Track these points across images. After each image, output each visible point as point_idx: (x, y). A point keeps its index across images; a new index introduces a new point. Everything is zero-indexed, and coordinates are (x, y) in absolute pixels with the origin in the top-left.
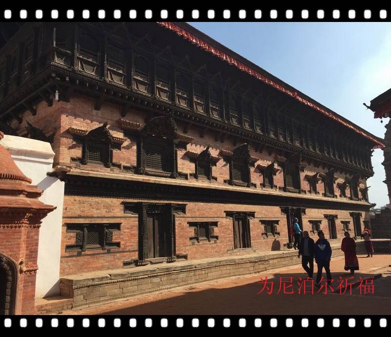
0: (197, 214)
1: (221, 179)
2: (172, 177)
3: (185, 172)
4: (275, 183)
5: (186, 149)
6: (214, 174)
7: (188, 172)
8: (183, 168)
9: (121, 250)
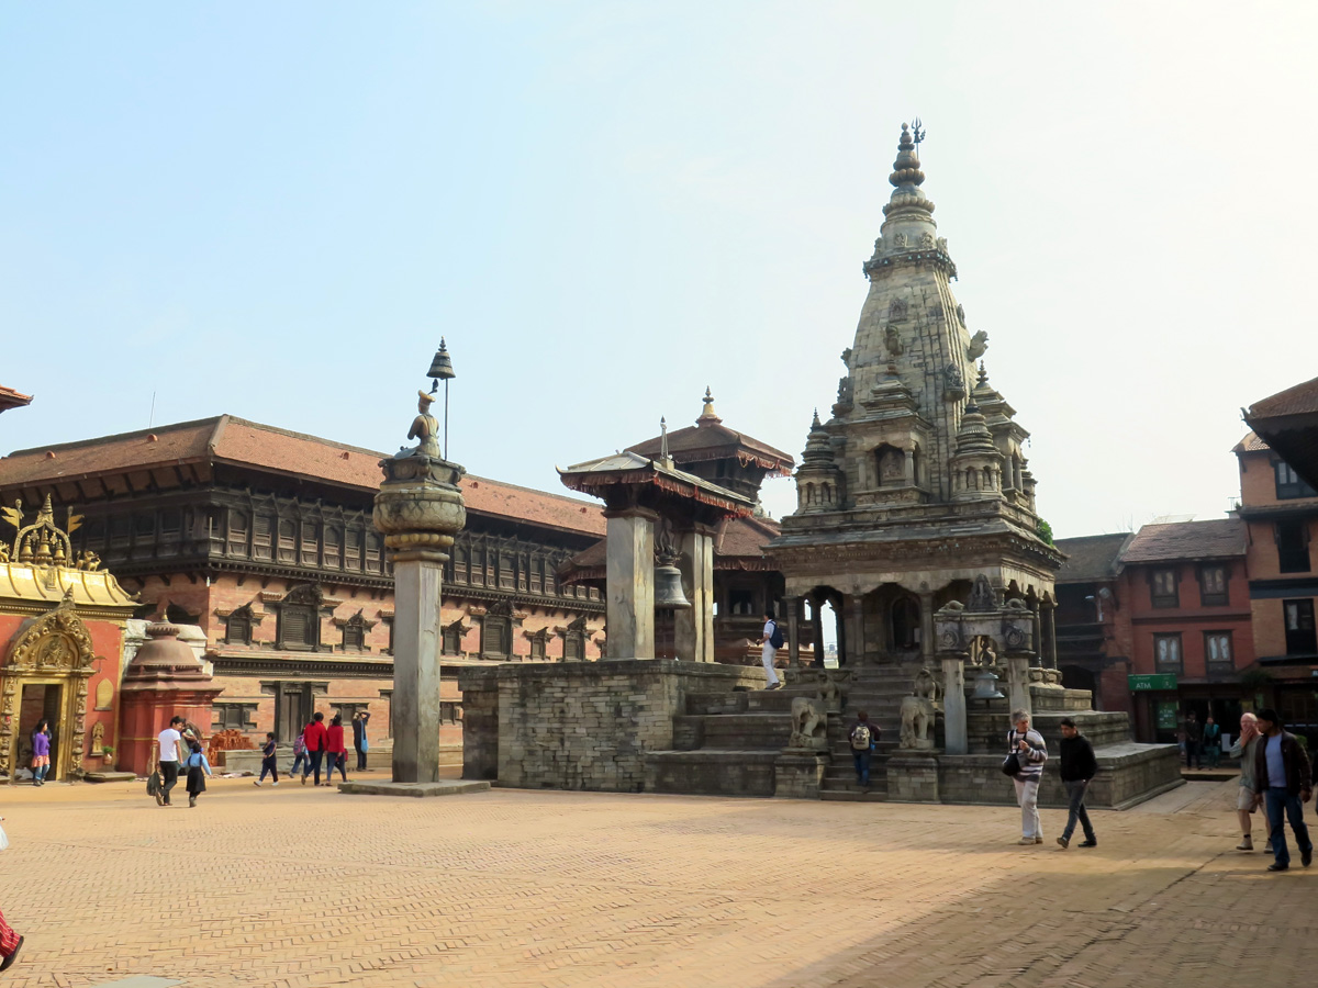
0: (342, 694)
1: (376, 649)
2: (314, 651)
3: (328, 643)
4: (463, 648)
5: (332, 614)
6: (366, 643)
7: (332, 643)
8: (327, 639)
9: (257, 730)
